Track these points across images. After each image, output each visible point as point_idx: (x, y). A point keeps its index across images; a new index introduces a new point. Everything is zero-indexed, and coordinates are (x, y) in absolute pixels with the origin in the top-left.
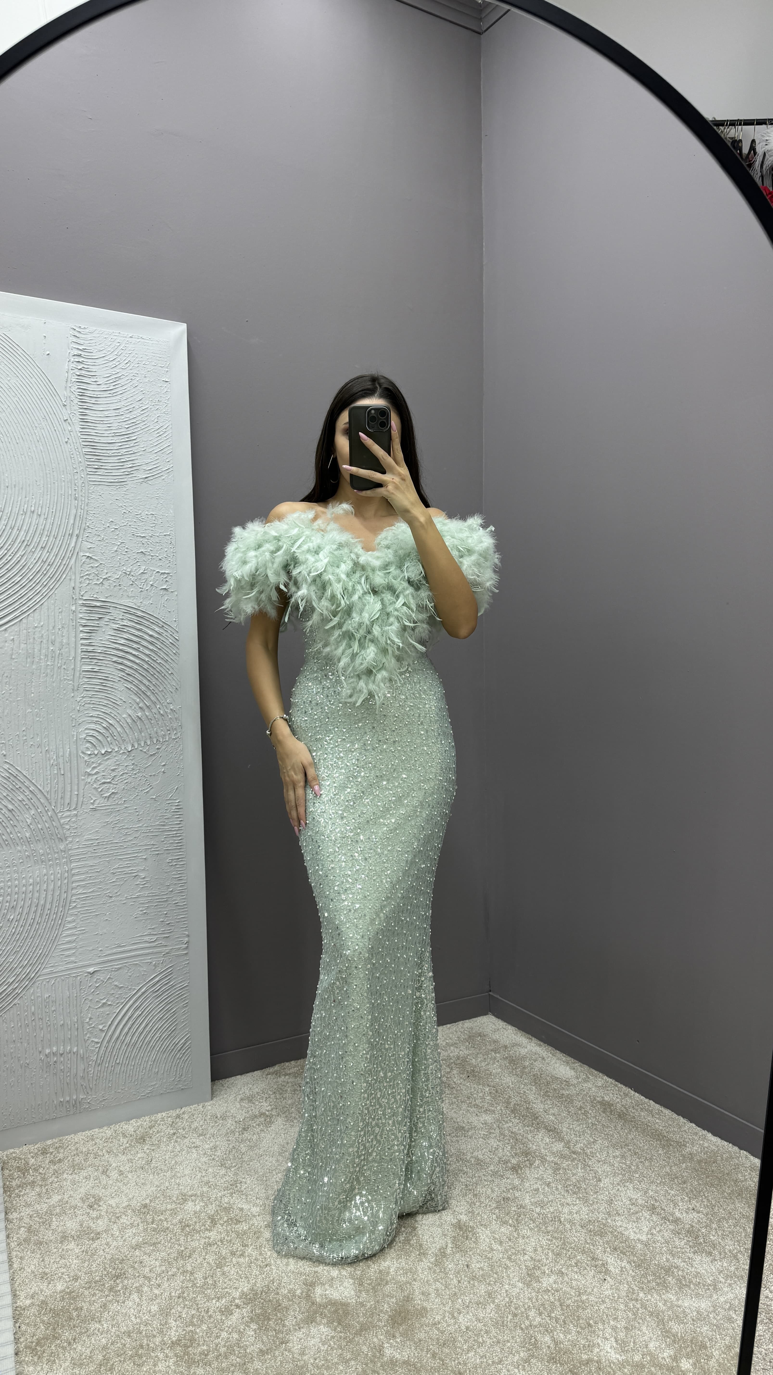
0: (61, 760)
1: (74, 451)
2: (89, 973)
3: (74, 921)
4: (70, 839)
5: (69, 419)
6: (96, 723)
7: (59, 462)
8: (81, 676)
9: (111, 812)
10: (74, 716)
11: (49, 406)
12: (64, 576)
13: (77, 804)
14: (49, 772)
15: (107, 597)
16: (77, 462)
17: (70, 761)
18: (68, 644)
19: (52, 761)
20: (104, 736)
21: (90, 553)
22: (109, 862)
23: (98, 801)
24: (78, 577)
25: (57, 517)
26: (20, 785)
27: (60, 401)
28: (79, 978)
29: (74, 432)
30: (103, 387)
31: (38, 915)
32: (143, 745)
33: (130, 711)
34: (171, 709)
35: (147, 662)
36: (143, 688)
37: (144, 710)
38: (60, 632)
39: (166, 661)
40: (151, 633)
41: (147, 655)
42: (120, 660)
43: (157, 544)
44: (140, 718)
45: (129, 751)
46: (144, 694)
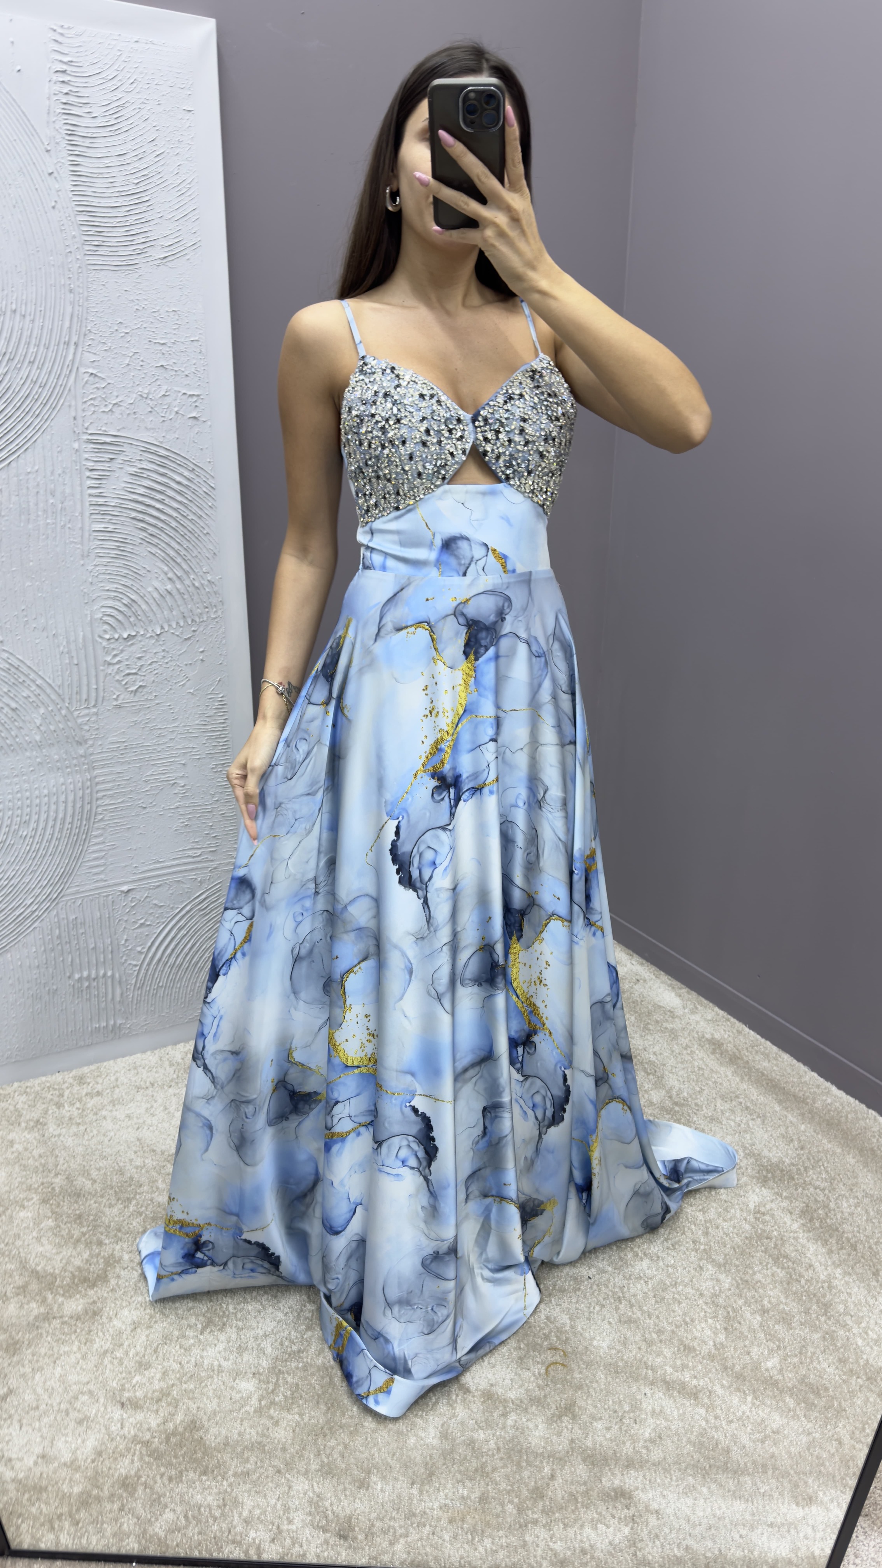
0: (73, 647)
1: (65, 221)
2: (122, 892)
3: (101, 835)
4: (90, 742)
5: (54, 171)
6: (115, 598)
8: (92, 537)
9: (140, 710)
10: (85, 590)
11: (25, 152)
12: (61, 401)
13: (96, 701)
14: (58, 662)
15: (119, 430)
16: (69, 236)
17: (85, 646)
18: (73, 495)
19: (62, 648)
20: (125, 615)
21: (94, 368)
22: (140, 768)
23: (122, 697)
24: (79, 403)
25: (47, 317)
26: (23, 678)
27: (39, 143)
28: (111, 897)
29: (64, 191)
30: (101, 121)
31: (57, 830)
32: (174, 626)
33: (157, 584)
34: (209, 581)
35: (175, 519)
36: (172, 553)
37: (174, 582)
38: (60, 479)
39: (200, 517)
40: (178, 479)
41: (176, 509)
42: (140, 516)
43: (183, 354)
44: (169, 593)
45: (158, 635)
46: (174, 561)
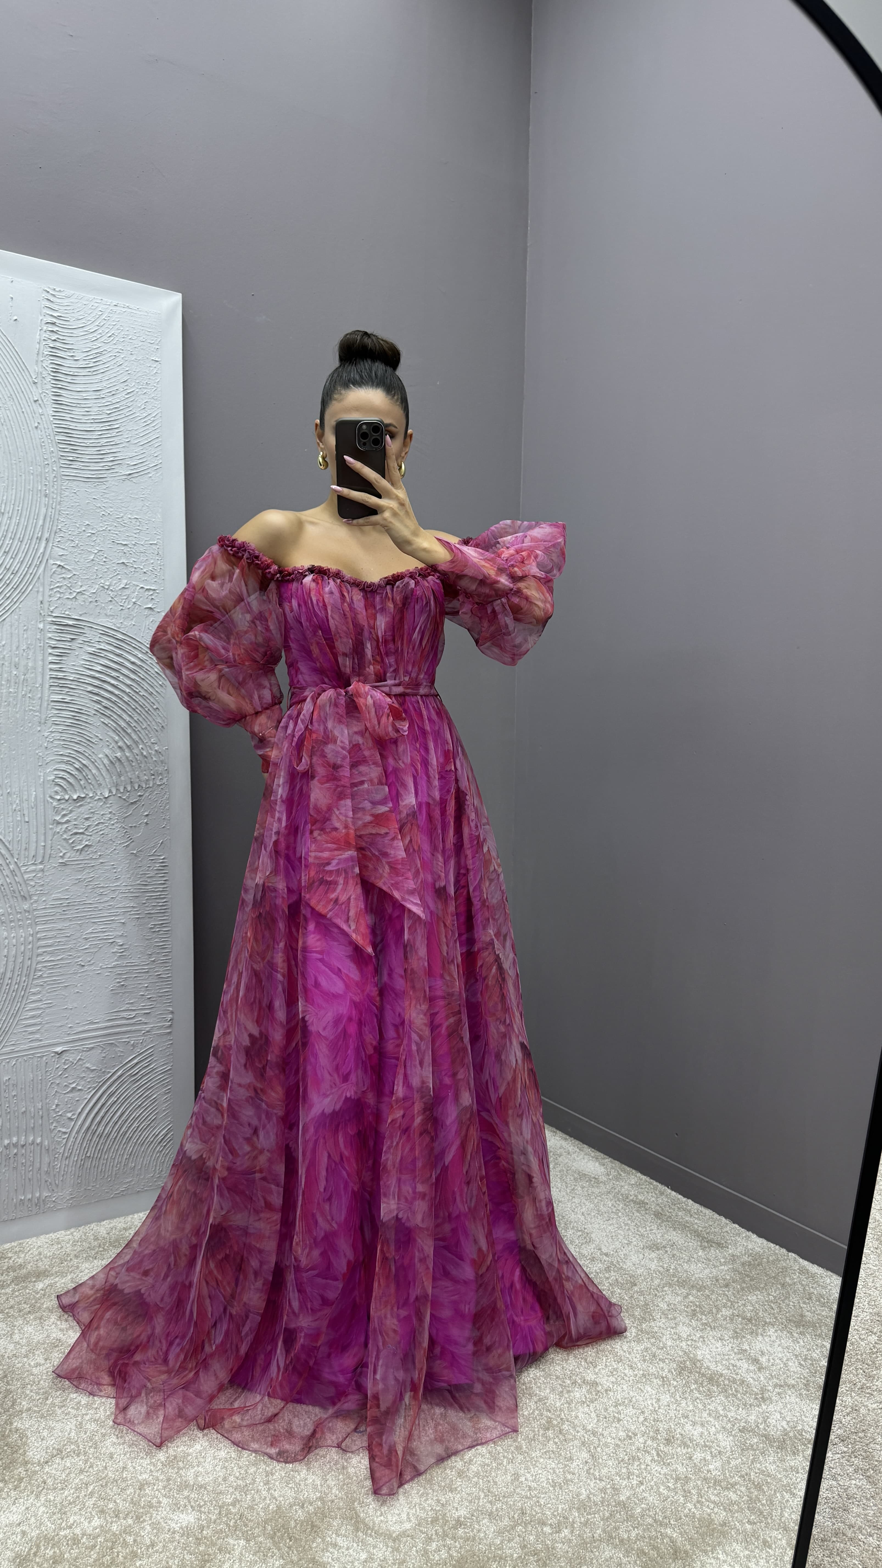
0: (25, 805)
1: (46, 439)
2: (55, 1053)
3: (40, 992)
4: (35, 898)
5: (40, 399)
6: (67, 763)
7: (27, 451)
8: (50, 707)
9: (84, 868)
10: (40, 754)
11: (16, 383)
12: (30, 587)
13: (43, 857)
14: (12, 819)
15: (81, 615)
16: (48, 452)
17: (36, 805)
18: (35, 668)
19: (14, 806)
20: (76, 778)
21: (62, 561)
22: (82, 925)
23: (68, 855)
24: (47, 591)
25: (23, 516)
27: (29, 376)
28: (44, 1058)
29: (46, 416)
30: (81, 364)
32: (122, 791)
33: (107, 751)
34: (156, 751)
35: (127, 694)
36: (123, 724)
37: (124, 751)
38: (24, 654)
39: (151, 694)
40: (133, 660)
41: (128, 686)
42: (96, 690)
43: (142, 555)
44: (119, 760)
45: (106, 798)
46: (125, 731)
